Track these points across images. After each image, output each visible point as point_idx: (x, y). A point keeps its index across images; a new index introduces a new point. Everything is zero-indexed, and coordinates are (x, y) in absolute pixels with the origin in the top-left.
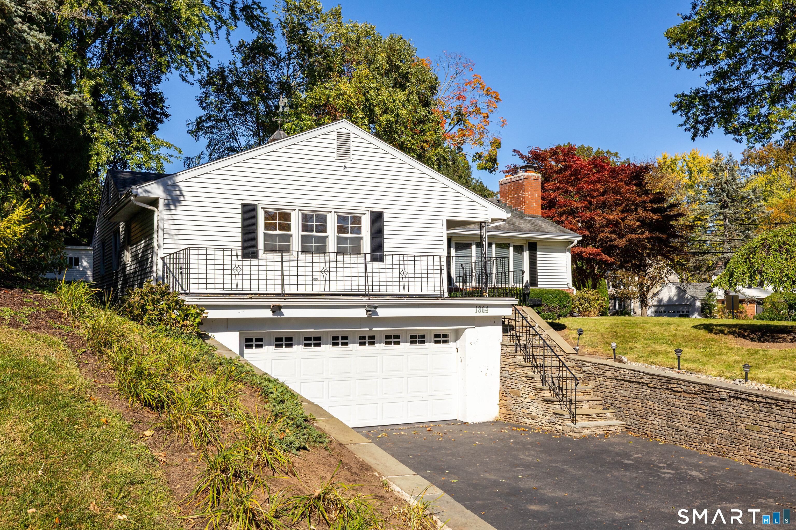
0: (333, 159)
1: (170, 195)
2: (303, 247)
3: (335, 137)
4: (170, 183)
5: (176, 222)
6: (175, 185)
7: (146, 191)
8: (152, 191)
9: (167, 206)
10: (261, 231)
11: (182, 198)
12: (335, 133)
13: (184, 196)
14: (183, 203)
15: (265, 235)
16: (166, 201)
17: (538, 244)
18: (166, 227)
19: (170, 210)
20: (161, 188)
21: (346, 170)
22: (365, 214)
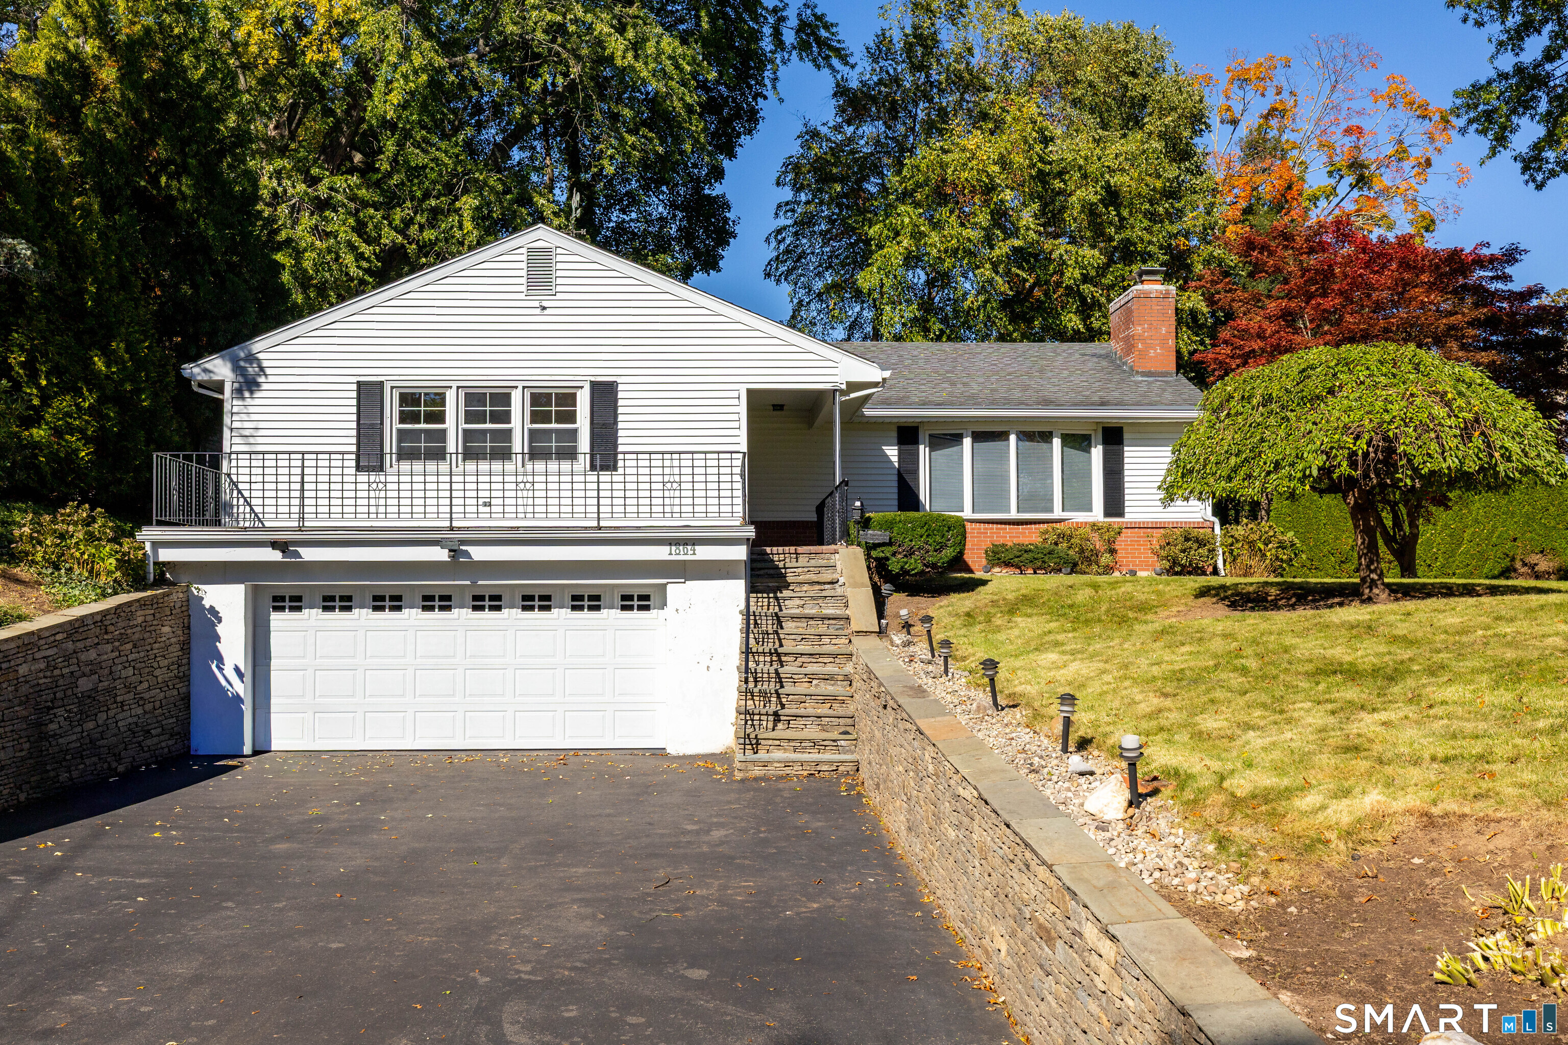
0: (522, 296)
1: (243, 375)
2: (465, 447)
3: (524, 258)
4: (242, 355)
5: (254, 417)
6: (251, 358)
7: (206, 371)
8: (215, 370)
9: (238, 393)
10: (392, 425)
11: (262, 379)
12: (524, 250)
13: (266, 375)
14: (265, 386)
15: (400, 431)
16: (236, 385)
17: (1125, 429)
18: (235, 425)
19: (243, 398)
20: (229, 365)
21: (546, 312)
22: (582, 387)
